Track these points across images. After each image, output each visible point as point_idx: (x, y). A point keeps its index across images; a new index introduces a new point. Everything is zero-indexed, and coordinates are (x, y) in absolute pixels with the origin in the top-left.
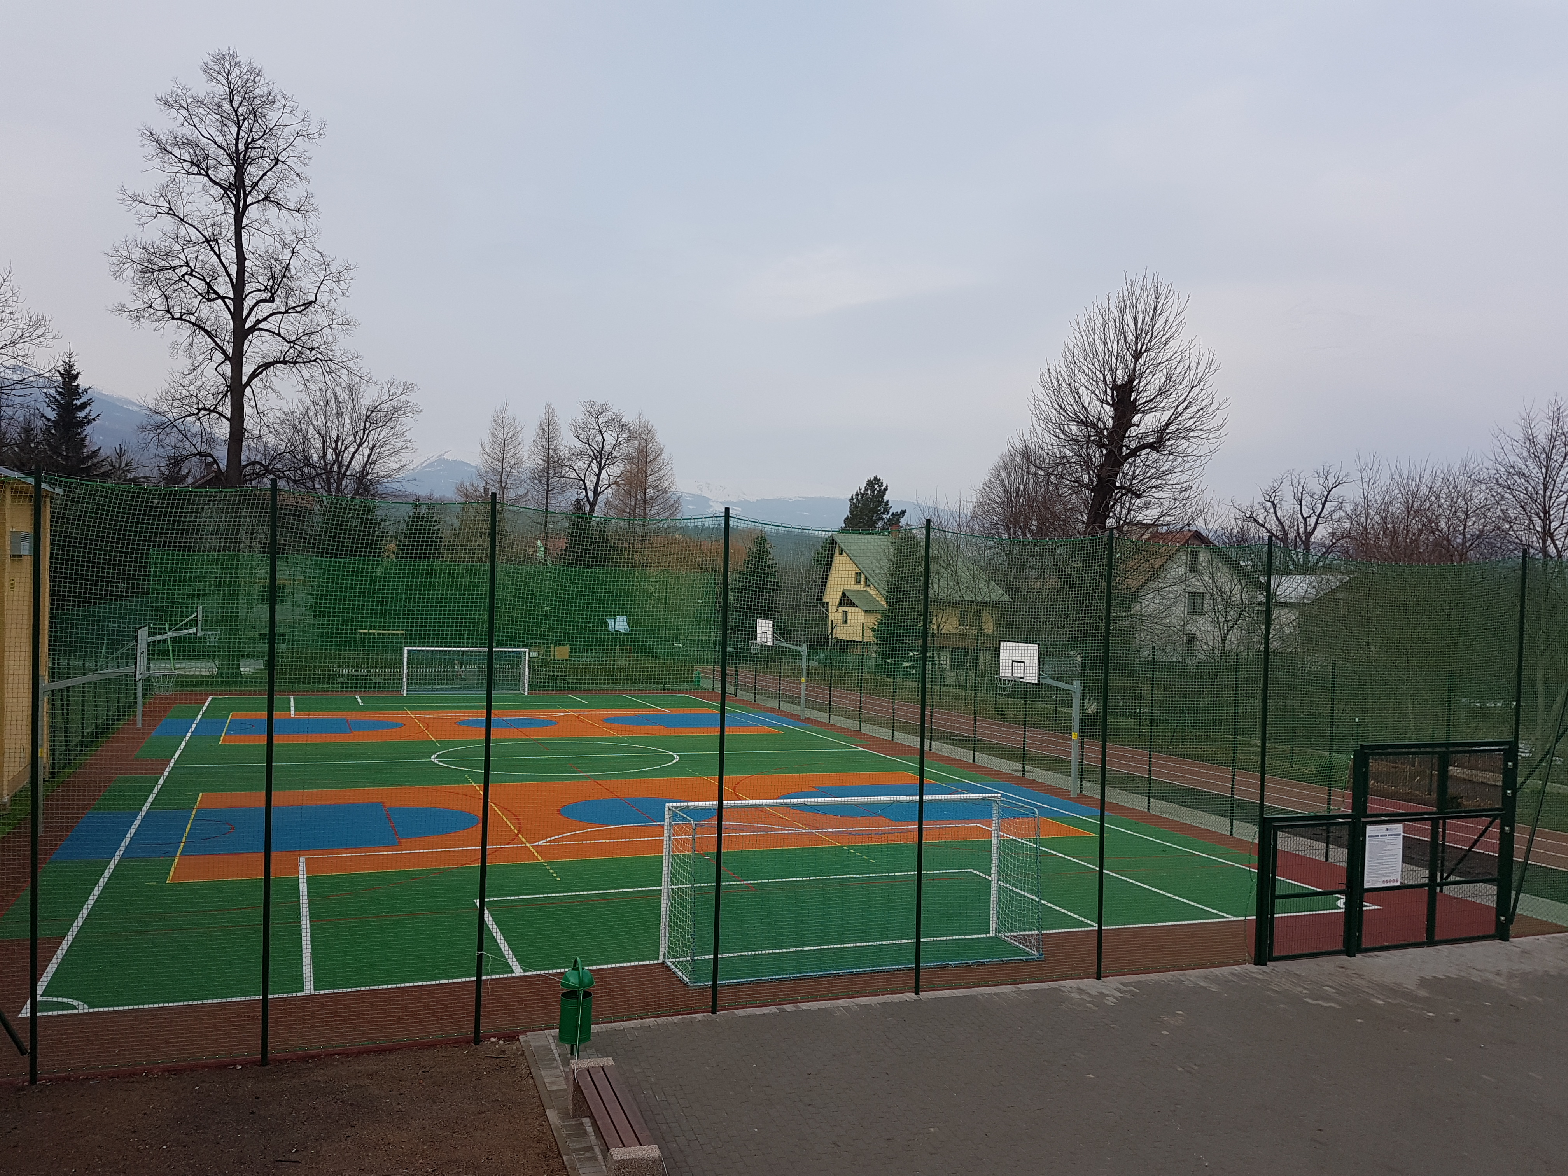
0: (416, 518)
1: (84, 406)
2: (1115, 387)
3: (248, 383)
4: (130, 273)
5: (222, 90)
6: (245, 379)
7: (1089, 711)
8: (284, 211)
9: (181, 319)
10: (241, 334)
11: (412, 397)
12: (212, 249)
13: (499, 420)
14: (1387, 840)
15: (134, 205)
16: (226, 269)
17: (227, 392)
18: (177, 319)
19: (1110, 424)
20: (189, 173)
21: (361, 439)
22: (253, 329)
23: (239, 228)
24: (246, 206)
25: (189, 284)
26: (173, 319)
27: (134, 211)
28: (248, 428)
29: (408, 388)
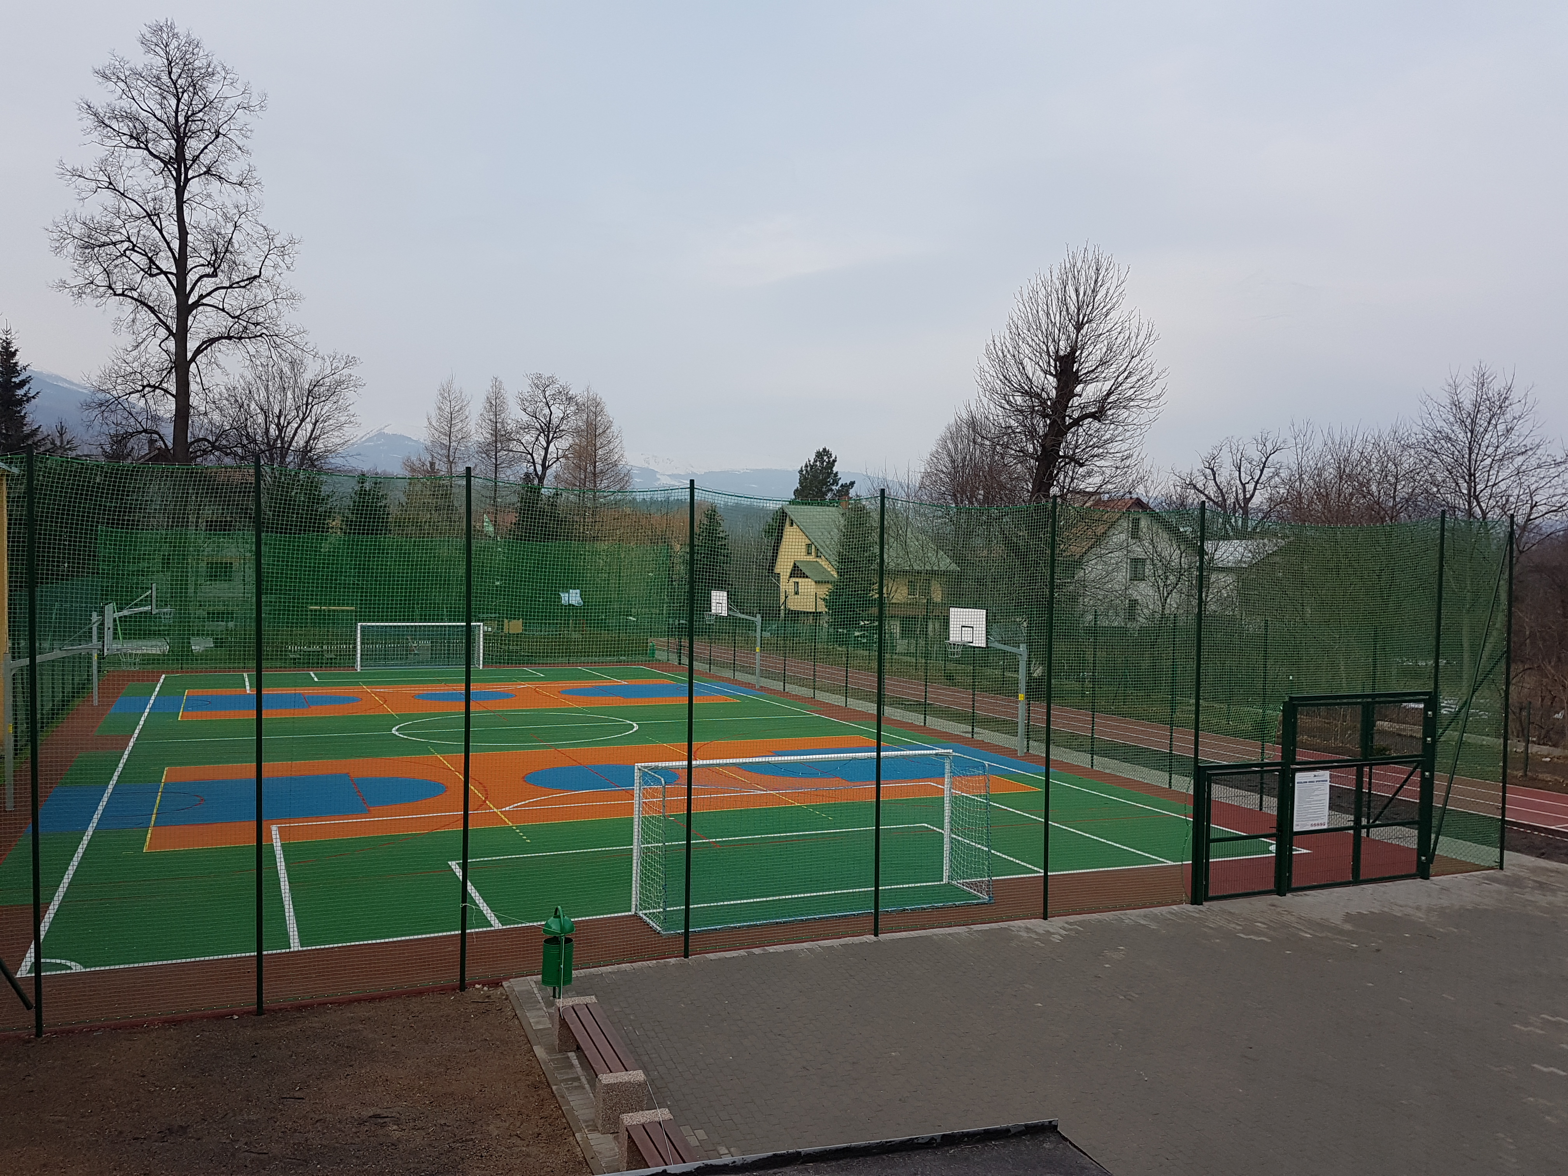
0: (363, 493)
1: (23, 383)
2: (1058, 358)
3: (193, 359)
4: (71, 249)
5: (160, 62)
6: (189, 355)
7: (1035, 675)
8: (225, 184)
9: (123, 294)
10: (184, 309)
11: (354, 371)
12: (154, 224)
13: (445, 394)
14: (1315, 786)
15: (74, 179)
16: (168, 244)
17: (172, 368)
18: (119, 295)
19: (1053, 394)
20: (128, 147)
21: (304, 414)
22: (196, 304)
23: (180, 203)
24: (187, 180)
25: (130, 259)
26: (115, 295)
27: (73, 186)
28: (195, 404)
29: (350, 362)
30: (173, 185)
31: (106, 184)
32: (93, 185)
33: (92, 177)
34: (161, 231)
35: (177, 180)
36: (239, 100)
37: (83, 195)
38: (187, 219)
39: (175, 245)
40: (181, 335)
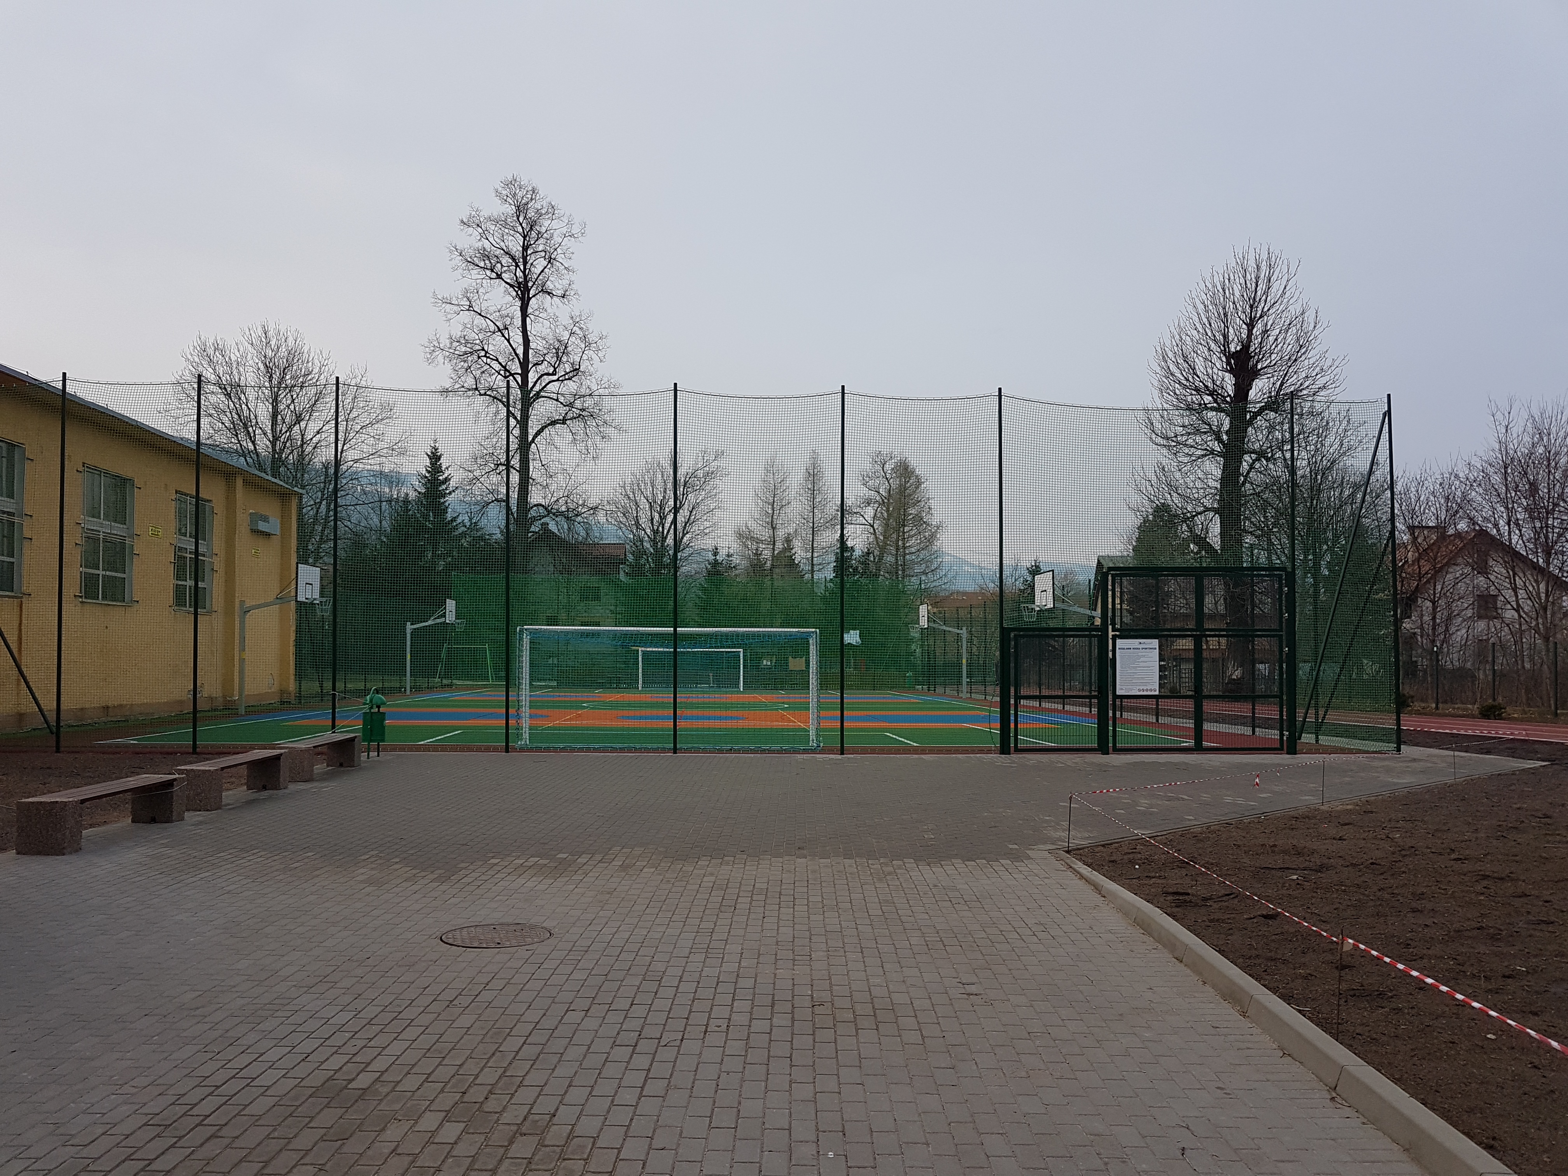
0: (716, 563)
1: (447, 480)
3: (533, 441)
5: (511, 210)
6: (530, 438)
8: (555, 298)
9: (485, 394)
10: (527, 402)
12: (503, 336)
14: (1141, 653)
16: (514, 350)
17: (517, 450)
18: (482, 395)
21: (681, 503)
22: (538, 395)
23: (524, 315)
24: (529, 299)
25: (491, 367)
27: (443, 311)
29: (718, 455)
30: (519, 303)
31: (467, 307)
32: (456, 308)
33: (456, 303)
34: (508, 341)
35: (522, 299)
36: (564, 230)
37: (449, 316)
38: (529, 328)
39: (520, 351)
40: (524, 423)
